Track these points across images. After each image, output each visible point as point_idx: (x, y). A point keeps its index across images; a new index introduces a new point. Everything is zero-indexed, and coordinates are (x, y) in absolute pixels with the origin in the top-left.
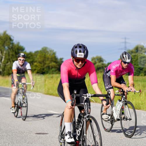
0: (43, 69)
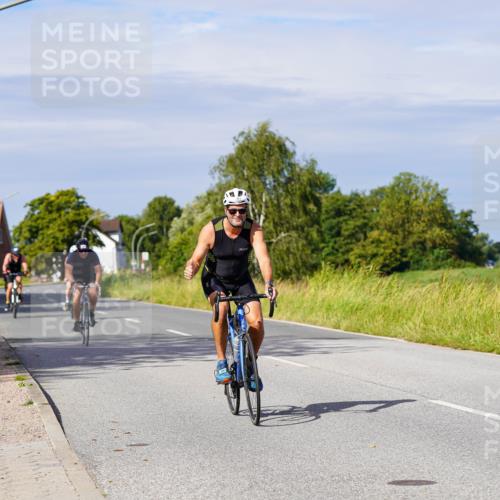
0: (403, 252)
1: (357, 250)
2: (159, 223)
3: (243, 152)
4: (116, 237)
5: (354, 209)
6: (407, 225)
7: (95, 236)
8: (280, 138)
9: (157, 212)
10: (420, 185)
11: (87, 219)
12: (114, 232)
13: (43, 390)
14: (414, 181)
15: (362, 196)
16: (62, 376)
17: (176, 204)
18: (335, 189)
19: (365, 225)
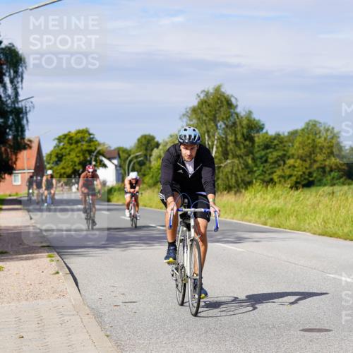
1: (279, 172)
2: (145, 152)
3: (202, 104)
4: (115, 162)
5: (277, 144)
6: (313, 156)
7: (101, 161)
8: (228, 95)
9: (144, 145)
10: (322, 128)
11: (96, 149)
12: (114, 158)
13: (65, 264)
14: (318, 125)
15: (282, 136)
16: (79, 255)
17: (156, 140)
18: (264, 131)
19: (285, 155)
